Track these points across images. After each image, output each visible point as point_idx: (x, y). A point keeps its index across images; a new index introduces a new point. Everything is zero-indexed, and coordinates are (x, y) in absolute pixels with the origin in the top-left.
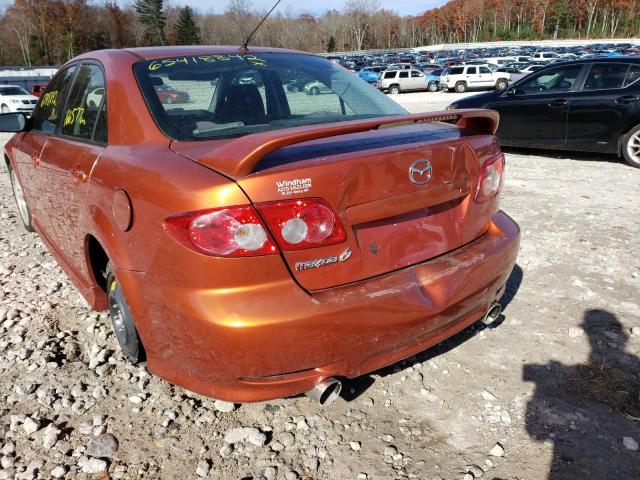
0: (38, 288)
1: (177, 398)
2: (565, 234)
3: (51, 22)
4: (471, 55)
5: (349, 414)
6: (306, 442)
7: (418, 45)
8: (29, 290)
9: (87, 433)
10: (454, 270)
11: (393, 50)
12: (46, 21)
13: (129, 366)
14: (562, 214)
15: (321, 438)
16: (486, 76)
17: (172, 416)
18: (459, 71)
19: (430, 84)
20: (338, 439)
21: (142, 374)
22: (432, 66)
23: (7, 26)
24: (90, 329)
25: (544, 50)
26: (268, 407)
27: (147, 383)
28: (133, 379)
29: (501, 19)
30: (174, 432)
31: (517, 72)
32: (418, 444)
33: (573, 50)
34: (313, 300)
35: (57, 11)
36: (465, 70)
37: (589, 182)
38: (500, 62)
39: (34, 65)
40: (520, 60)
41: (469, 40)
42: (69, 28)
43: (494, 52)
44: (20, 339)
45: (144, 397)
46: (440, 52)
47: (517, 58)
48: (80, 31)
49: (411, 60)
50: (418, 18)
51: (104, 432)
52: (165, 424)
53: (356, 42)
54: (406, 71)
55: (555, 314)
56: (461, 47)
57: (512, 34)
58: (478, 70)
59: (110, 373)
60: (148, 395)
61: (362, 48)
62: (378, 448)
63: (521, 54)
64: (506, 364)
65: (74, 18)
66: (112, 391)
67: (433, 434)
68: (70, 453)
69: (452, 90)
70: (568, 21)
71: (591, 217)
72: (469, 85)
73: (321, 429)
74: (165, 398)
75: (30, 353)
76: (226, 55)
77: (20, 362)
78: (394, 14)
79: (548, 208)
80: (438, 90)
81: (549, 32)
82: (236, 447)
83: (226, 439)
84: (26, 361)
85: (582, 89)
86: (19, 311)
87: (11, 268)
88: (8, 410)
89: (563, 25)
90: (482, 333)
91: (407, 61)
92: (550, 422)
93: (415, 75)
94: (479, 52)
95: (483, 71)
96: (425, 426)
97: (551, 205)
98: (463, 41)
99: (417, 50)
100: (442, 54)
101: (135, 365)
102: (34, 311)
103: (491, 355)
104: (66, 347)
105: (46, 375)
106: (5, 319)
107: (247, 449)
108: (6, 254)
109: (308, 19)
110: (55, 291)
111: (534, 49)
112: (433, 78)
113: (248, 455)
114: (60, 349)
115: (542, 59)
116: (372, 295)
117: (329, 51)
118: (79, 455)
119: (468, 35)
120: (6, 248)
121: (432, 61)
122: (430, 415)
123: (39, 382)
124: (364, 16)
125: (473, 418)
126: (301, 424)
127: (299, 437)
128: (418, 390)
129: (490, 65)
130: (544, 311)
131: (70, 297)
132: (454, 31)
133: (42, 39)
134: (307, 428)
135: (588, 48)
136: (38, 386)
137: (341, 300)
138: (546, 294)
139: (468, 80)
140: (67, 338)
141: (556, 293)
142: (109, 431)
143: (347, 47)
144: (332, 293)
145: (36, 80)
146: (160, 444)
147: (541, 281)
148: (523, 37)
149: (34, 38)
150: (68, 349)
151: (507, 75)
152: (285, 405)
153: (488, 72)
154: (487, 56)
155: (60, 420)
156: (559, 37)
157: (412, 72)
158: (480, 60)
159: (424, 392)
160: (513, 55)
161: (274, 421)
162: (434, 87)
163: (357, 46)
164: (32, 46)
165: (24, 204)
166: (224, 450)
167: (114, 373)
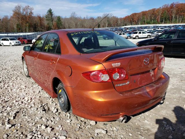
0: (34, 92)
1: (80, 121)
2: (176, 79)
3: (22, 21)
4: (139, 29)
5: (127, 126)
6: (117, 133)
7: (123, 26)
8: (32, 92)
9: (58, 129)
10: (155, 87)
11: (116, 27)
12: (21, 20)
13: (64, 113)
14: (174, 73)
15: (121, 132)
16: (144, 34)
17: (79, 126)
18: (136, 33)
19: (128, 37)
20: (125, 133)
21: (68, 115)
22: (128, 32)
23: (10, 22)
24: (51, 103)
25: (160, 27)
26: (104, 124)
27: (70, 117)
28: (66, 116)
29: (147, 18)
30: (81, 130)
31: (153, 33)
32: (147, 135)
33: (168, 27)
34: (121, 95)
35: (24, 18)
36: (138, 33)
37: (180, 64)
38: (148, 30)
39: (18, 32)
40: (154, 30)
41: (138, 24)
42: (27, 22)
43: (146, 28)
44: (34, 105)
45: (71, 121)
46: (130, 27)
47: (153, 29)
48: (30, 23)
49: (122, 30)
50: (123, 18)
51: (62, 129)
52: (78, 127)
53: (106, 25)
54: (121, 33)
55: (178, 101)
56: (136, 26)
57: (151, 22)
58: (142, 33)
59: (59, 115)
60: (71, 120)
61: (108, 27)
62: (137, 135)
63: (153, 28)
64: (167, 114)
65: (29, 20)
66: (61, 119)
67: (151, 132)
68: (55, 134)
69: (134, 38)
70: (167, 19)
71: (183, 74)
72: (139, 37)
73: (120, 130)
74: (76, 121)
75: (37, 109)
76: (89, 31)
77: (35, 111)
78: (117, 17)
79: (170, 72)
80: (130, 38)
81: (161, 22)
82: (98, 134)
83: (95, 132)
84: (37, 111)
85: (176, 38)
86: (31, 98)
87: (26, 87)
88: (36, 123)
89: (165, 20)
90: (158, 106)
91: (121, 30)
92: (184, 130)
93: (124, 34)
94: (141, 27)
95: (143, 33)
96: (148, 130)
97: (170, 71)
98: (136, 24)
99: (123, 27)
100: (131, 28)
101: (66, 112)
102: (35, 98)
103: (163, 112)
104: (45, 107)
105: (43, 114)
106: (28, 100)
107: (102, 134)
108: (23, 83)
109: (92, 19)
110: (39, 93)
111: (157, 27)
112: (129, 35)
113: (102, 136)
114: (44, 108)
115: (160, 29)
116: (136, 94)
117: (98, 28)
118: (58, 135)
119: (138, 23)
120: (22, 81)
121: (128, 30)
122: (149, 127)
123: (42, 116)
124: (108, 18)
125: (161, 128)
126: (115, 129)
127: (115, 132)
128: (144, 121)
129: (145, 31)
130: (175, 100)
131: (43, 94)
132: (134, 22)
133: (20, 25)
134: (116, 130)
135: (173, 26)
136: (42, 117)
137: (128, 94)
138: (174, 96)
139: (139, 36)
140: (45, 105)
141: (177, 95)
142: (64, 129)
143: (103, 27)
144: (125, 93)
145: (19, 36)
146: (78, 133)
147: (172, 92)
148: (154, 23)
149: (18, 25)
150: (46, 108)
151: (150, 34)
152: (109, 124)
153: (145, 33)
154: (144, 29)
155: (50, 126)
156: (164, 23)
157: (123, 33)
158: (142, 30)
159: (146, 121)
160: (151, 28)
161: (107, 128)
162: (129, 38)
163: (106, 26)
164: (17, 27)
165: (27, 70)
166: (96, 135)
167: (60, 114)
